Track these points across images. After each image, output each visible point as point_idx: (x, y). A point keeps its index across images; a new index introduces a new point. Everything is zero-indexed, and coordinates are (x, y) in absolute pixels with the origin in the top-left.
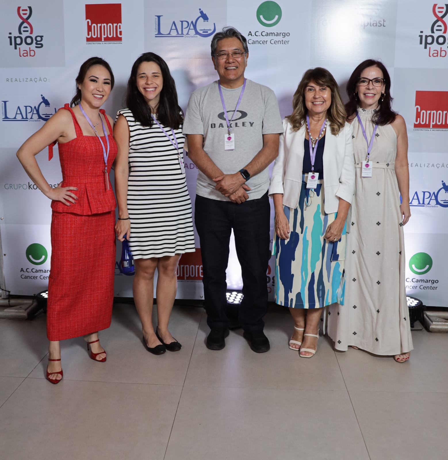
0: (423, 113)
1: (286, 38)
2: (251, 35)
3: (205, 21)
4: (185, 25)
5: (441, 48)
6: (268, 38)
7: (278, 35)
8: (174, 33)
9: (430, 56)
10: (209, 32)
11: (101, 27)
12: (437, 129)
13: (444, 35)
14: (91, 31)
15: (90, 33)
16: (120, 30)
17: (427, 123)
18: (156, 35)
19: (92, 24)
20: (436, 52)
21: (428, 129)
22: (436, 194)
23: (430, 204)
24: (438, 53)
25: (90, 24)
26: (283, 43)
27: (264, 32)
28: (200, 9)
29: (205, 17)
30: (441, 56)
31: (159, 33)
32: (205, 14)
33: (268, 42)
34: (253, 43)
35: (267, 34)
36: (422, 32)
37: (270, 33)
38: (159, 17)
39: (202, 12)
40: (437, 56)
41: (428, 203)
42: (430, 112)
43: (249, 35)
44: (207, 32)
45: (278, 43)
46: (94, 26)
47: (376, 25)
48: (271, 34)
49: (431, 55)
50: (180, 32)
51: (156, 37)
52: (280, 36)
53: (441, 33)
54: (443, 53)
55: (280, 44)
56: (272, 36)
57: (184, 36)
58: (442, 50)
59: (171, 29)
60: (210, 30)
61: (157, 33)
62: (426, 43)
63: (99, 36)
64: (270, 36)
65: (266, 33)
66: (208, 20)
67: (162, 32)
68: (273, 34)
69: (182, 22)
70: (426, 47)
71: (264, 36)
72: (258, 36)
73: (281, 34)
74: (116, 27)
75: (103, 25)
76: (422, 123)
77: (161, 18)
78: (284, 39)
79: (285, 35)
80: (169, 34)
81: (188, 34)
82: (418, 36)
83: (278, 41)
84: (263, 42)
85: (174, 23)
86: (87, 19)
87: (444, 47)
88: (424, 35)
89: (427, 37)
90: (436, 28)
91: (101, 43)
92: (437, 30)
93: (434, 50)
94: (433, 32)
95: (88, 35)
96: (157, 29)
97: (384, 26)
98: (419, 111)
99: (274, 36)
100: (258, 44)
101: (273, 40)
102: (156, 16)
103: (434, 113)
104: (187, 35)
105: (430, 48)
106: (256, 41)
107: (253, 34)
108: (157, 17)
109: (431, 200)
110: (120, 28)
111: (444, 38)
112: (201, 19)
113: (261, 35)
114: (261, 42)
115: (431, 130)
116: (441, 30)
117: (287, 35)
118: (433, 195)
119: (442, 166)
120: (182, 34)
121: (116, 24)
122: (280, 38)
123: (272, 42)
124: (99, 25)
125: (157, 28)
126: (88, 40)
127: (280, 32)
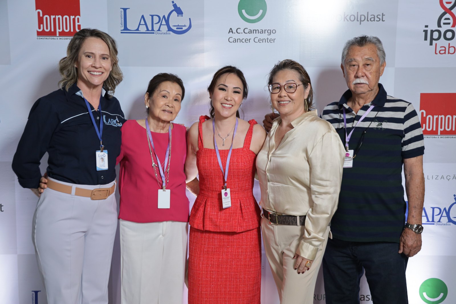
0: (429, 118)
1: (272, 36)
2: (232, 33)
3: (179, 15)
4: (156, 20)
5: (449, 44)
6: (252, 36)
7: (262, 32)
8: (143, 29)
9: (436, 53)
10: (184, 28)
11: (54, 19)
12: (446, 136)
13: (453, 29)
14: (43, 24)
15: (42, 25)
16: (79, 24)
17: (434, 129)
18: (121, 30)
19: (43, 15)
20: (444, 49)
21: (435, 136)
22: (447, 210)
23: (441, 221)
24: (445, 50)
25: (41, 15)
26: (269, 41)
27: (247, 28)
28: (173, 2)
29: (179, 11)
30: (449, 53)
31: (126, 28)
32: (179, 7)
33: (252, 41)
34: (234, 41)
35: (251, 32)
36: (426, 26)
37: (253, 30)
38: (125, 10)
39: (175, 6)
40: (445, 53)
41: (438, 220)
42: (437, 116)
43: (230, 32)
44: (182, 28)
45: (263, 42)
46: (46, 18)
47: (374, 20)
48: (255, 31)
49: (438, 52)
50: (150, 28)
51: (121, 33)
52: (265, 33)
53: (449, 27)
54: (452, 50)
55: (265, 42)
56: (256, 33)
57: (155, 33)
58: (450, 46)
59: (140, 24)
60: (185, 26)
61: (123, 28)
62: (432, 39)
63: (53, 30)
64: (253, 33)
65: (249, 30)
66: (183, 15)
67: (128, 27)
68: (257, 31)
69: (152, 16)
70: (431, 44)
71: (247, 33)
72: (240, 33)
73: (266, 31)
74: (74, 19)
75: (57, 17)
76: (428, 129)
77: (127, 10)
78: (270, 37)
79: (270, 32)
80: (138, 30)
81: (159, 30)
82: (423, 31)
83: (263, 39)
84: (245, 41)
85: (143, 17)
86: (37, 9)
87: (452, 43)
88: (429, 29)
89: (432, 32)
90: (443, 21)
91: (56, 39)
92: (444, 24)
93: (441, 47)
94: (439, 25)
95: (40, 28)
96: (123, 24)
97: (383, 21)
98: (425, 116)
99: (258, 33)
100: (240, 42)
101: (257, 38)
102: (121, 8)
103: (442, 118)
104: (158, 32)
105: (436, 44)
106: (238, 39)
107: (234, 31)
108: (123, 10)
109: (442, 217)
110: (78, 22)
111: (453, 32)
112: (174, 13)
113: (243, 32)
114: (244, 41)
115: (439, 137)
116: (449, 24)
117: (273, 32)
118: (444, 211)
119: (453, 178)
120: (153, 30)
121: (74, 17)
122: (265, 36)
123: (256, 40)
124: (53, 17)
125: (123, 22)
126: (39, 34)
127: (265, 29)
